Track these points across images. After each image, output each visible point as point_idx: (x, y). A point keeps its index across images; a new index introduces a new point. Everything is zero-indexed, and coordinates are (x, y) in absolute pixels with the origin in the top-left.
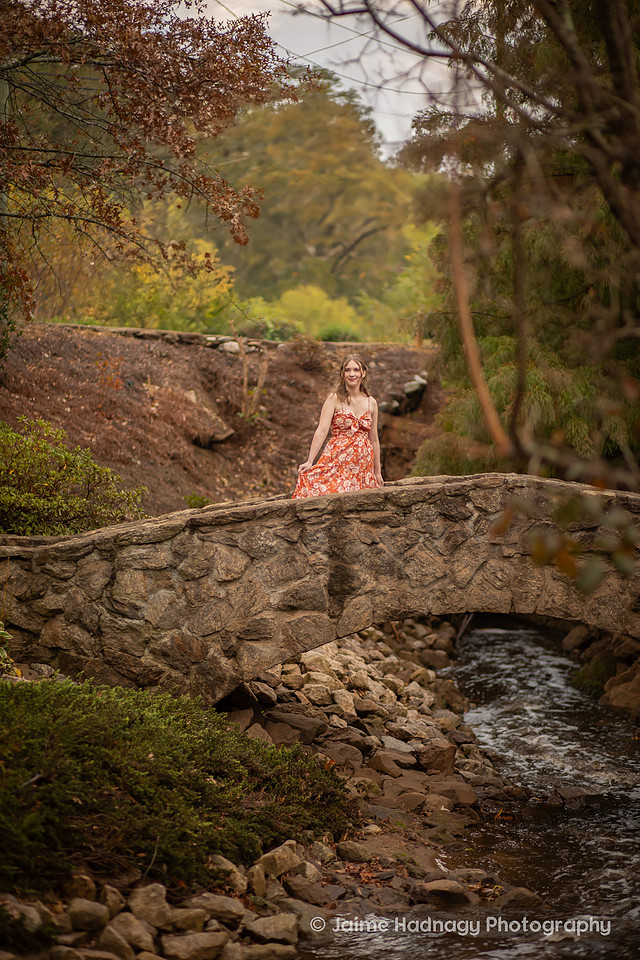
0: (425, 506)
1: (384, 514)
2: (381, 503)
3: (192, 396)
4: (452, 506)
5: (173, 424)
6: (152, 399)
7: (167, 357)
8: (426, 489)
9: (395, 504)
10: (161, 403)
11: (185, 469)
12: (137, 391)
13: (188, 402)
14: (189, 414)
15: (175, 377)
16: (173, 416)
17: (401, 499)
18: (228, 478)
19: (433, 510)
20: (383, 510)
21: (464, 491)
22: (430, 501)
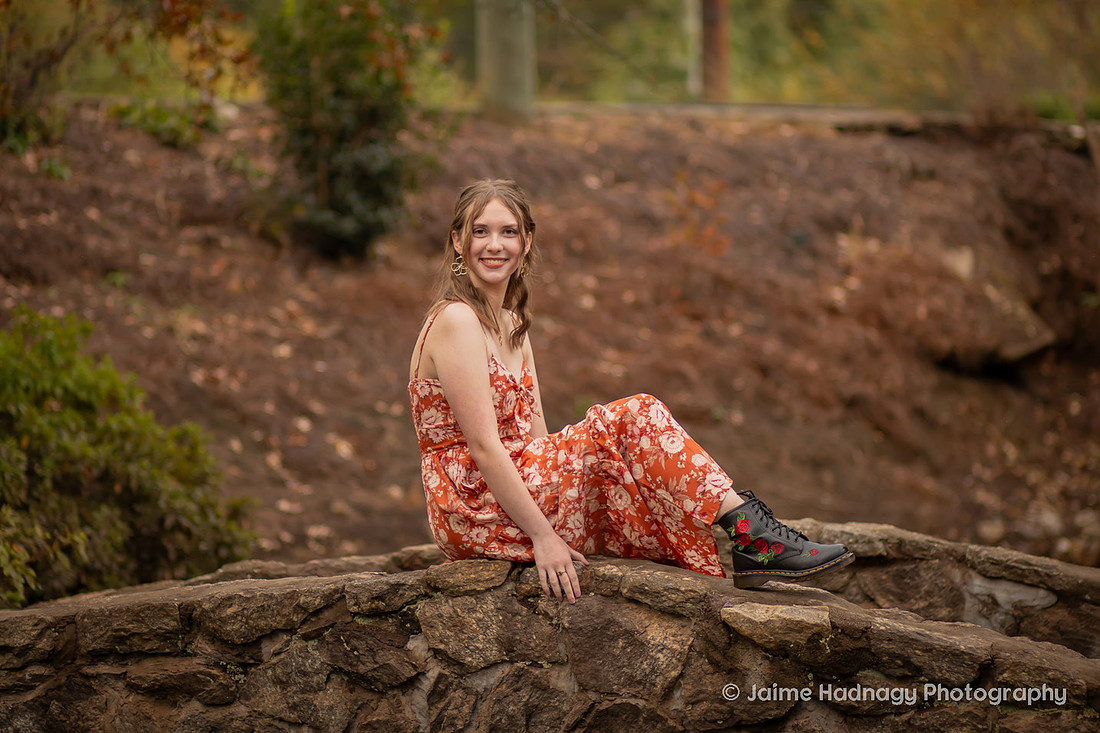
0: (297, 644)
1: (182, 666)
2: (175, 632)
3: (962, 263)
4: (361, 645)
5: (884, 325)
6: (847, 271)
7: (931, 175)
8: (293, 595)
9: (214, 637)
10: (866, 280)
11: (878, 428)
12: (814, 254)
13: (945, 275)
14: (938, 302)
15: (932, 221)
16: (888, 308)
17: (224, 621)
18: (1021, 443)
19: (317, 657)
20: (184, 654)
21: (397, 602)
22: (305, 629)
